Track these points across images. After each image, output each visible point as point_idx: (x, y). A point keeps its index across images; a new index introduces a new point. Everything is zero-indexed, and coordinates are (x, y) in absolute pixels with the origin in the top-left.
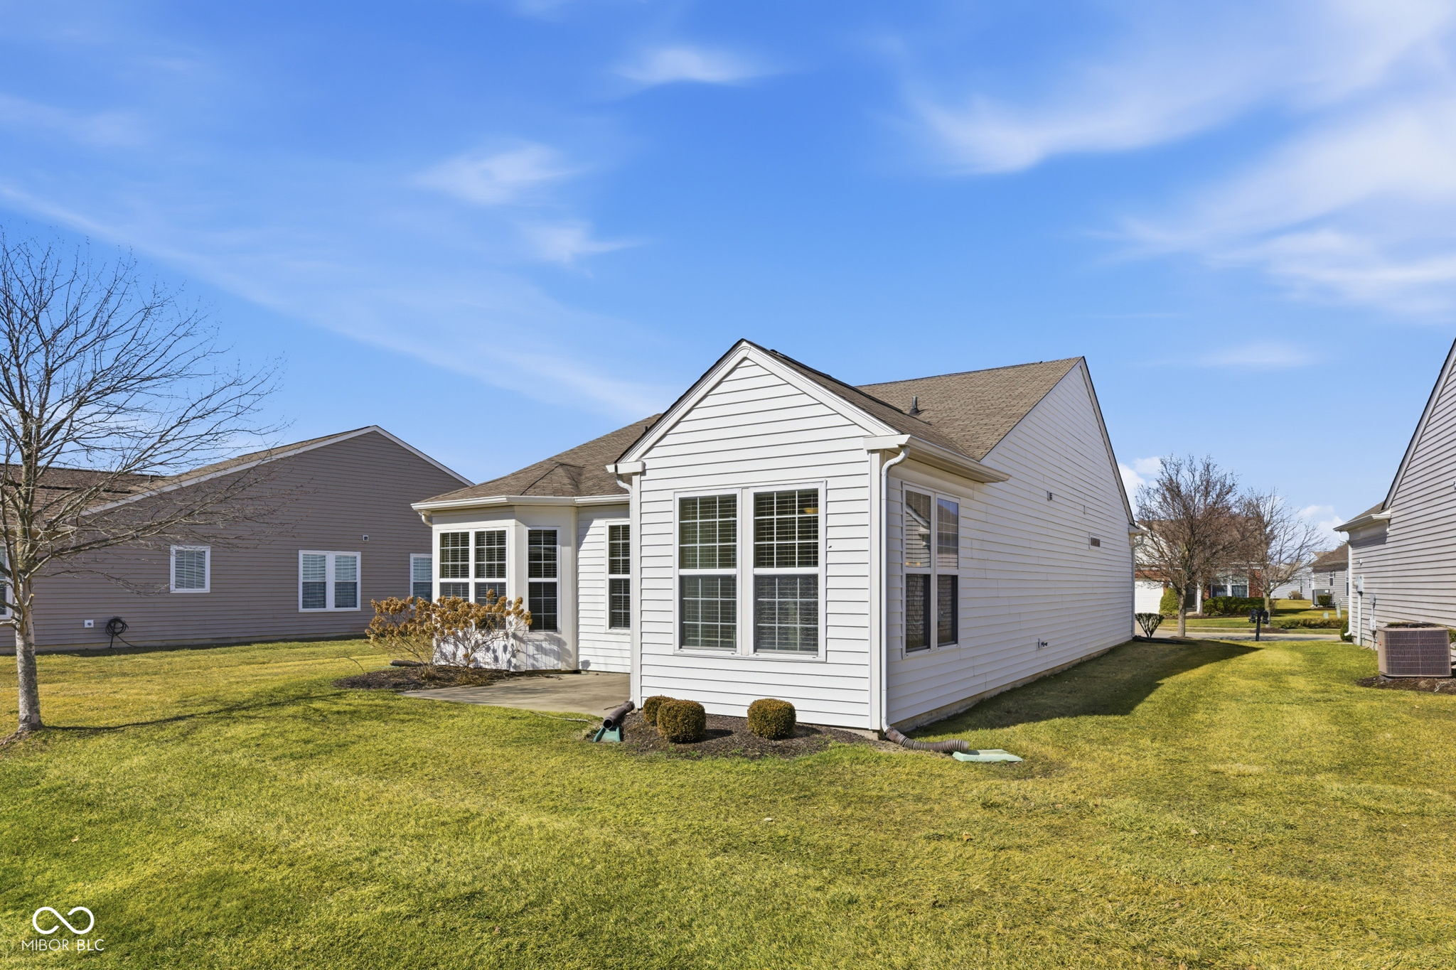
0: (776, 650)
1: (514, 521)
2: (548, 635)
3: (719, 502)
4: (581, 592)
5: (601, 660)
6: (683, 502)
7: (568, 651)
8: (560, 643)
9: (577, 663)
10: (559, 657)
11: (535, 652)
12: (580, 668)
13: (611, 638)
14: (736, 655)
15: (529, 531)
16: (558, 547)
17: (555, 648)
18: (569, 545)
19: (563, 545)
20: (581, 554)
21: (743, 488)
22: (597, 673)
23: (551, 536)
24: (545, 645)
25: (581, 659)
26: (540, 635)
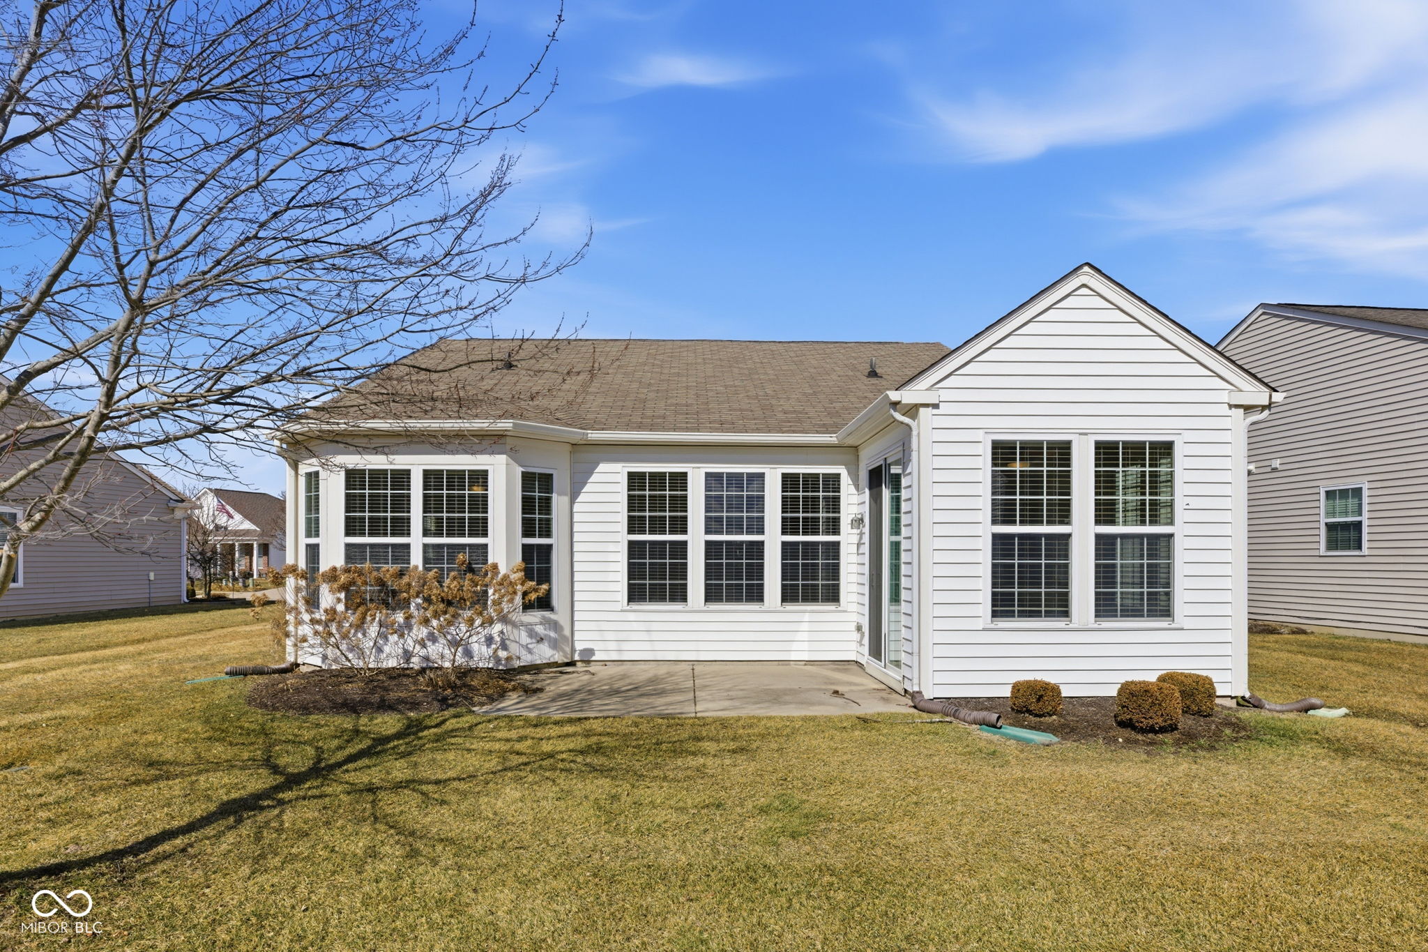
0: (1119, 619)
1: (504, 457)
2: (543, 617)
3: (1047, 448)
4: (577, 557)
5: (613, 646)
6: (996, 446)
7: (564, 637)
8: (555, 626)
9: (573, 650)
10: (555, 645)
11: (529, 640)
12: (577, 657)
13: (632, 616)
14: (1071, 626)
15: (523, 472)
16: (554, 496)
17: (552, 634)
18: (566, 495)
19: (559, 494)
20: (576, 507)
21: (1081, 434)
22: (604, 663)
23: (546, 481)
24: (540, 629)
25: (579, 646)
26: (534, 617)
